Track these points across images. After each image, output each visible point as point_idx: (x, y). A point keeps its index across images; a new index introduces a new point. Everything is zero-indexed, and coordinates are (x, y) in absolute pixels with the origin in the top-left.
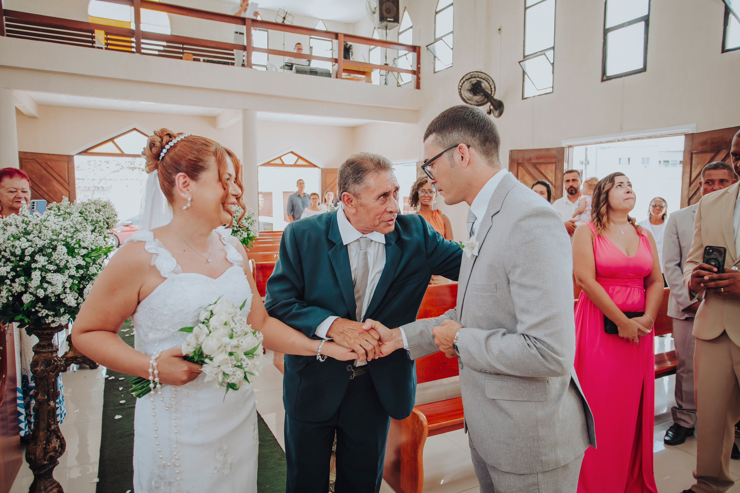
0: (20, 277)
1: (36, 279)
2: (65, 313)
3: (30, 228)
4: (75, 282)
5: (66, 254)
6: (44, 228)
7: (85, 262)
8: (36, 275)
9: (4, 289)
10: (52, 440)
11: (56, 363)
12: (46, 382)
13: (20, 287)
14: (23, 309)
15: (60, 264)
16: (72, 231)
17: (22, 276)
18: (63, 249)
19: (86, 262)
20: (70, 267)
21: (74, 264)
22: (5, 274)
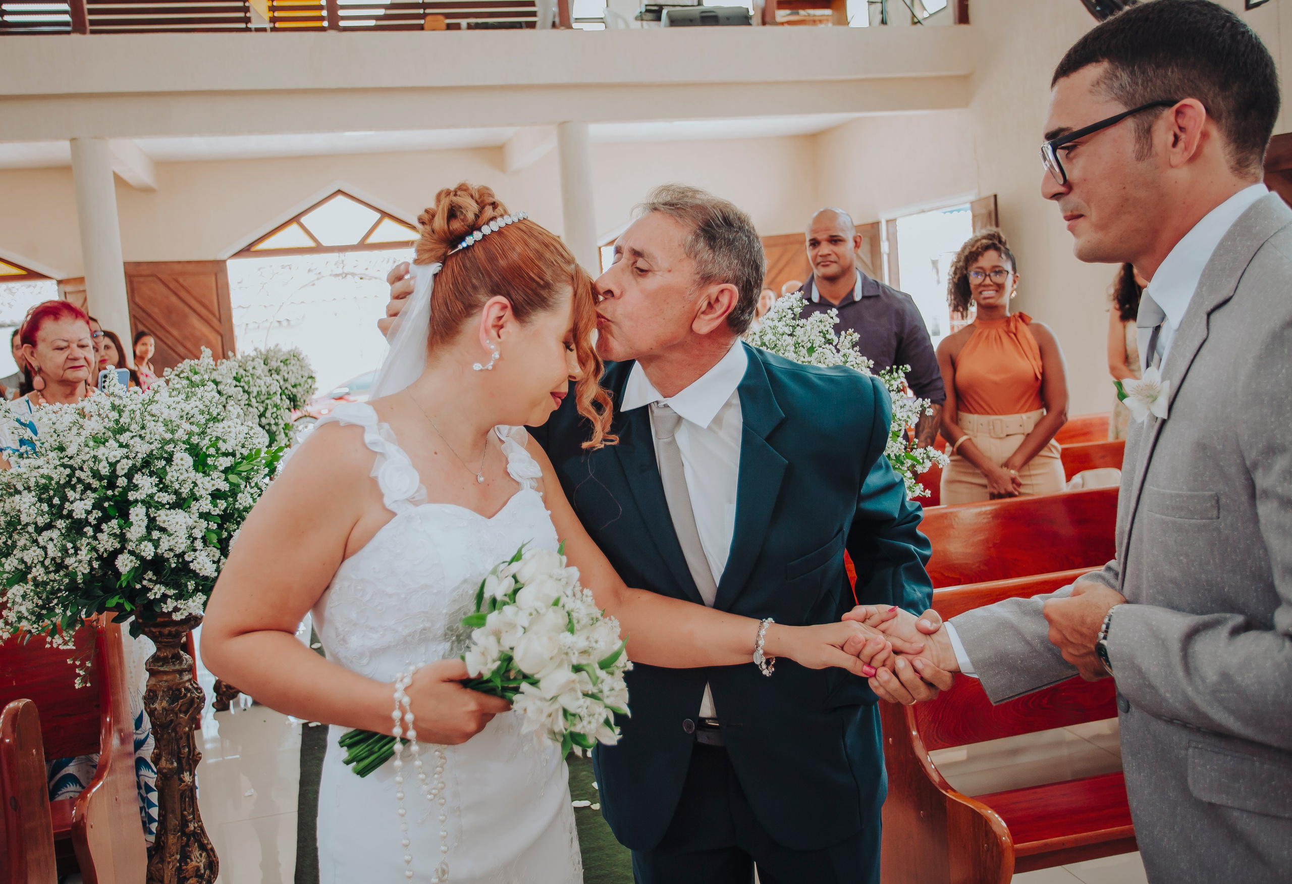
0: (110, 521)
1: (139, 523)
2: (196, 590)
3: (125, 419)
4: (212, 526)
5: (192, 468)
6: (148, 417)
7: (228, 485)
8: (138, 514)
9: (82, 545)
10: (190, 852)
11: (189, 695)
12: (173, 734)
13: (112, 540)
14: (121, 585)
15: (180, 491)
16: (203, 421)
17: (114, 518)
18: (184, 459)
19: (231, 483)
20: (201, 496)
21: (207, 490)
22: (84, 516)
